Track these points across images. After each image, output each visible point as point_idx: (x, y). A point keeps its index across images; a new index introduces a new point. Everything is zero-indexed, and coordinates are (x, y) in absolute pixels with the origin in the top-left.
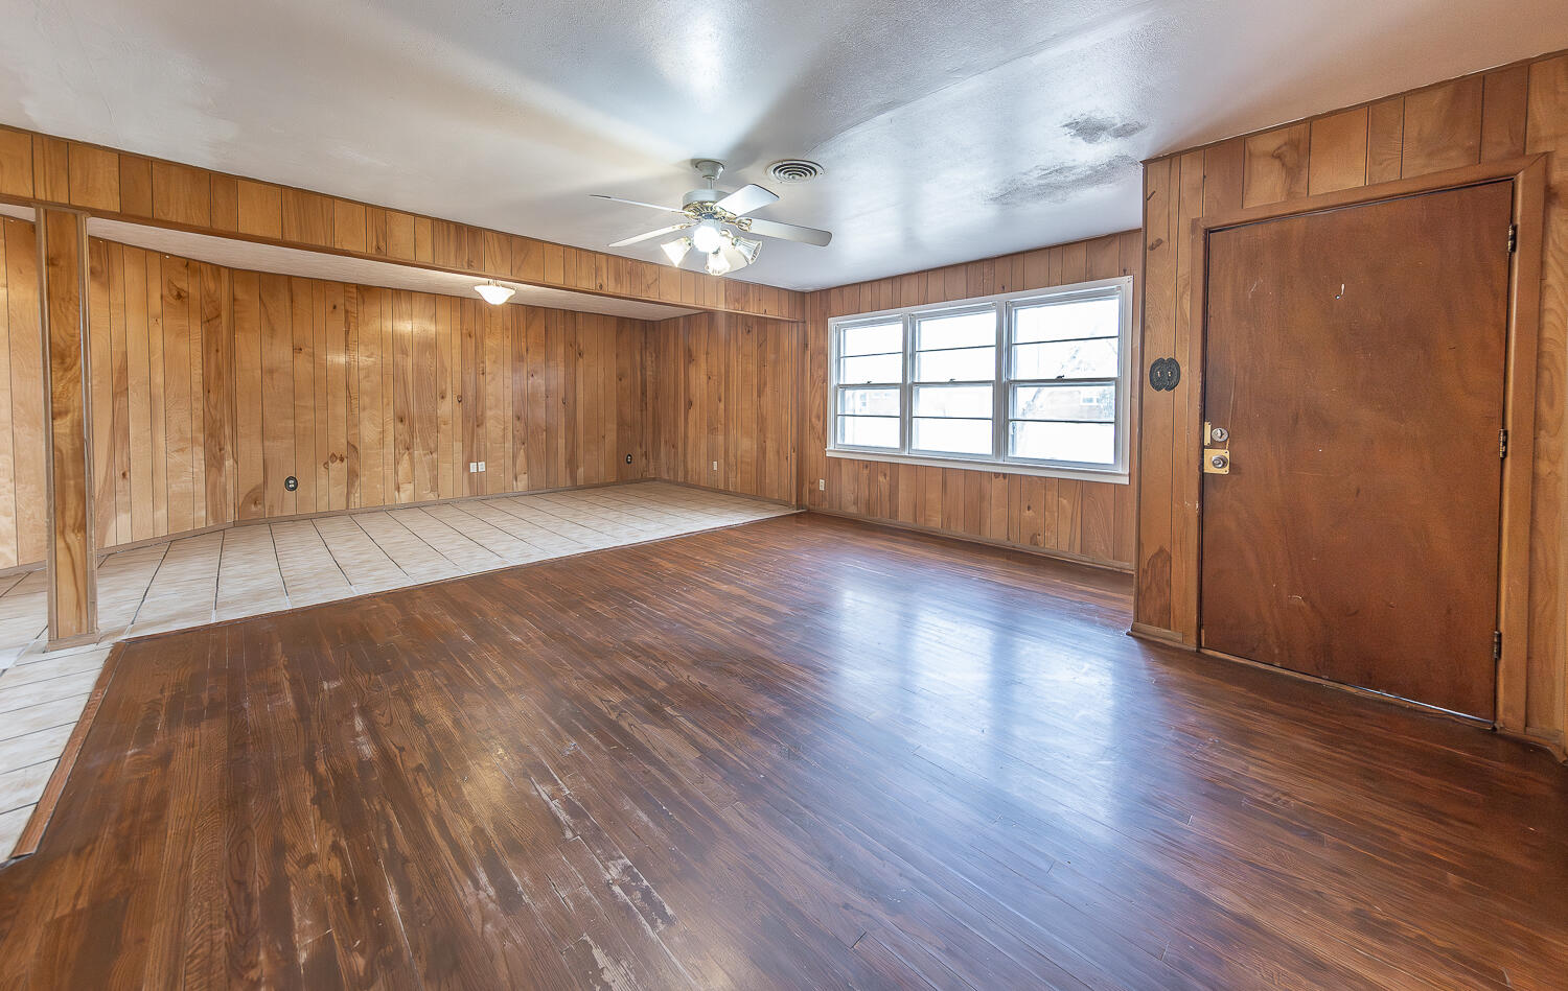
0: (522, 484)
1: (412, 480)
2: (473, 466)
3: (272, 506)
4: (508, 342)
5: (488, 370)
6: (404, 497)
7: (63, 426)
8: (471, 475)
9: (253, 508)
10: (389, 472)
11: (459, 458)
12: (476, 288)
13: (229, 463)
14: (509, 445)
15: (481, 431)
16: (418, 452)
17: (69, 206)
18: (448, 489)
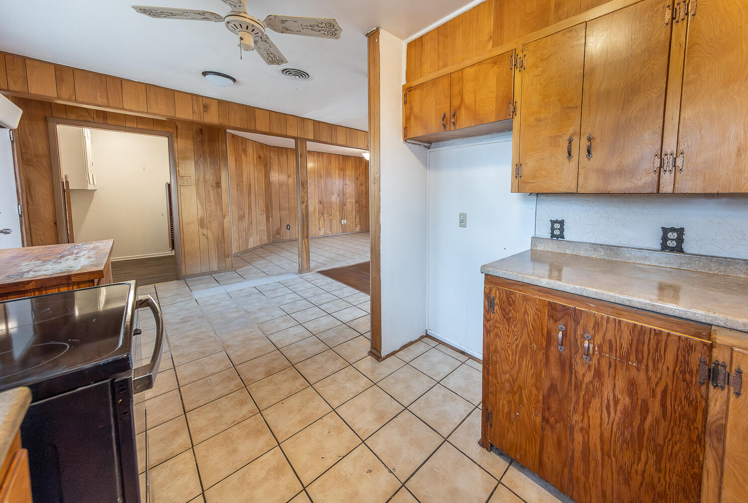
0: (358, 229)
1: (324, 227)
2: (343, 221)
3: (283, 236)
4: (353, 172)
5: (347, 184)
6: (322, 233)
7: (304, 204)
8: (342, 225)
9: (278, 236)
10: (317, 223)
11: (338, 218)
12: (363, 154)
13: (270, 219)
14: (354, 213)
15: (345, 207)
16: (326, 216)
17: (304, 138)
18: (335, 229)
